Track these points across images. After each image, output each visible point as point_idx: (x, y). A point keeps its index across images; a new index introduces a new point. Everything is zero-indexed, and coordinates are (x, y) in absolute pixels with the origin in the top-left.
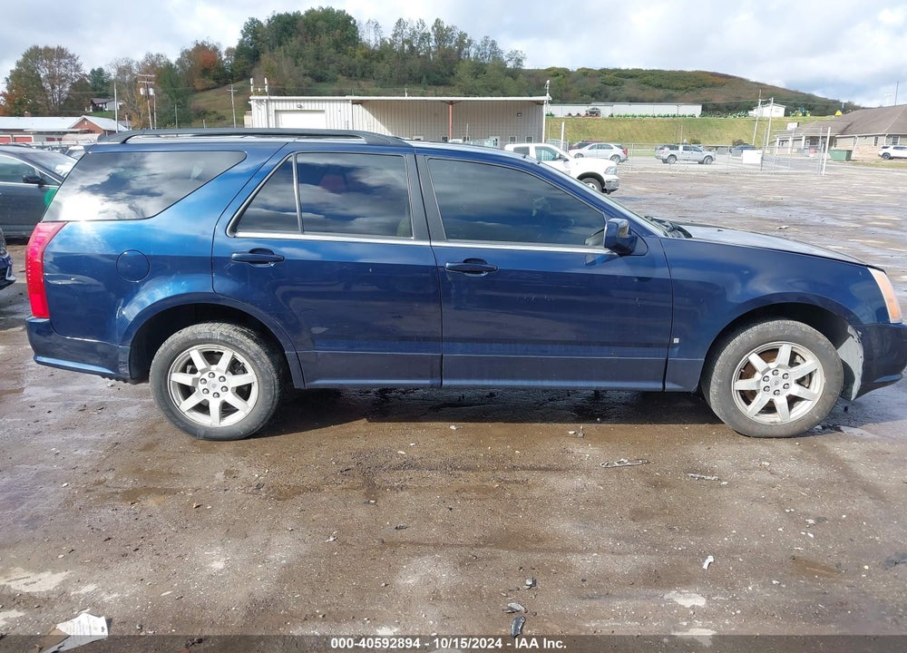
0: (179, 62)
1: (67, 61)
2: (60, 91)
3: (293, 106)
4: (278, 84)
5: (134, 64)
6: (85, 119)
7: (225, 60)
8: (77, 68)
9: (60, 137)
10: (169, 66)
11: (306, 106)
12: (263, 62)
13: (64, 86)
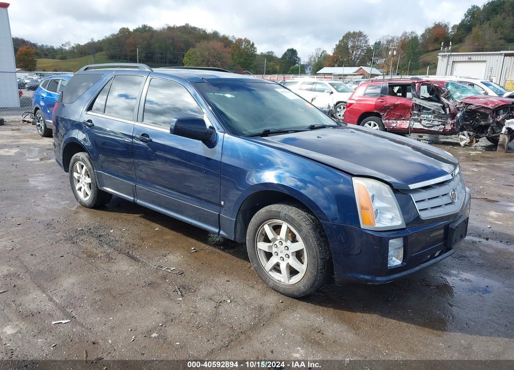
0: (423, 36)
1: (362, 38)
2: (356, 54)
3: (466, 58)
4: (479, 45)
5: (396, 38)
6: (361, 68)
7: (451, 32)
8: (366, 42)
9: (344, 77)
10: (416, 38)
11: (474, 58)
12: (473, 32)
13: (358, 51)
